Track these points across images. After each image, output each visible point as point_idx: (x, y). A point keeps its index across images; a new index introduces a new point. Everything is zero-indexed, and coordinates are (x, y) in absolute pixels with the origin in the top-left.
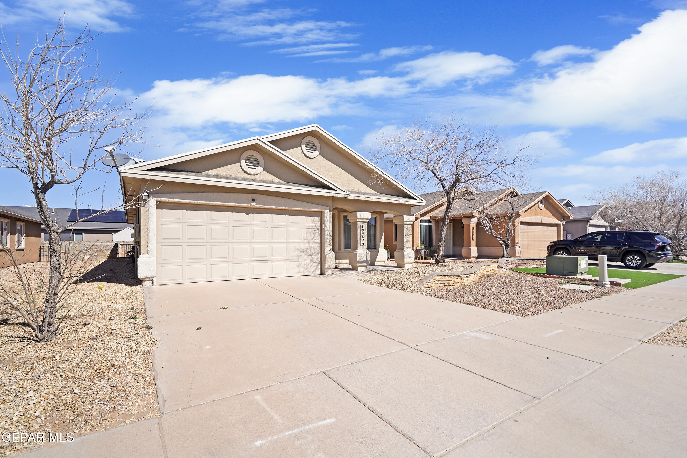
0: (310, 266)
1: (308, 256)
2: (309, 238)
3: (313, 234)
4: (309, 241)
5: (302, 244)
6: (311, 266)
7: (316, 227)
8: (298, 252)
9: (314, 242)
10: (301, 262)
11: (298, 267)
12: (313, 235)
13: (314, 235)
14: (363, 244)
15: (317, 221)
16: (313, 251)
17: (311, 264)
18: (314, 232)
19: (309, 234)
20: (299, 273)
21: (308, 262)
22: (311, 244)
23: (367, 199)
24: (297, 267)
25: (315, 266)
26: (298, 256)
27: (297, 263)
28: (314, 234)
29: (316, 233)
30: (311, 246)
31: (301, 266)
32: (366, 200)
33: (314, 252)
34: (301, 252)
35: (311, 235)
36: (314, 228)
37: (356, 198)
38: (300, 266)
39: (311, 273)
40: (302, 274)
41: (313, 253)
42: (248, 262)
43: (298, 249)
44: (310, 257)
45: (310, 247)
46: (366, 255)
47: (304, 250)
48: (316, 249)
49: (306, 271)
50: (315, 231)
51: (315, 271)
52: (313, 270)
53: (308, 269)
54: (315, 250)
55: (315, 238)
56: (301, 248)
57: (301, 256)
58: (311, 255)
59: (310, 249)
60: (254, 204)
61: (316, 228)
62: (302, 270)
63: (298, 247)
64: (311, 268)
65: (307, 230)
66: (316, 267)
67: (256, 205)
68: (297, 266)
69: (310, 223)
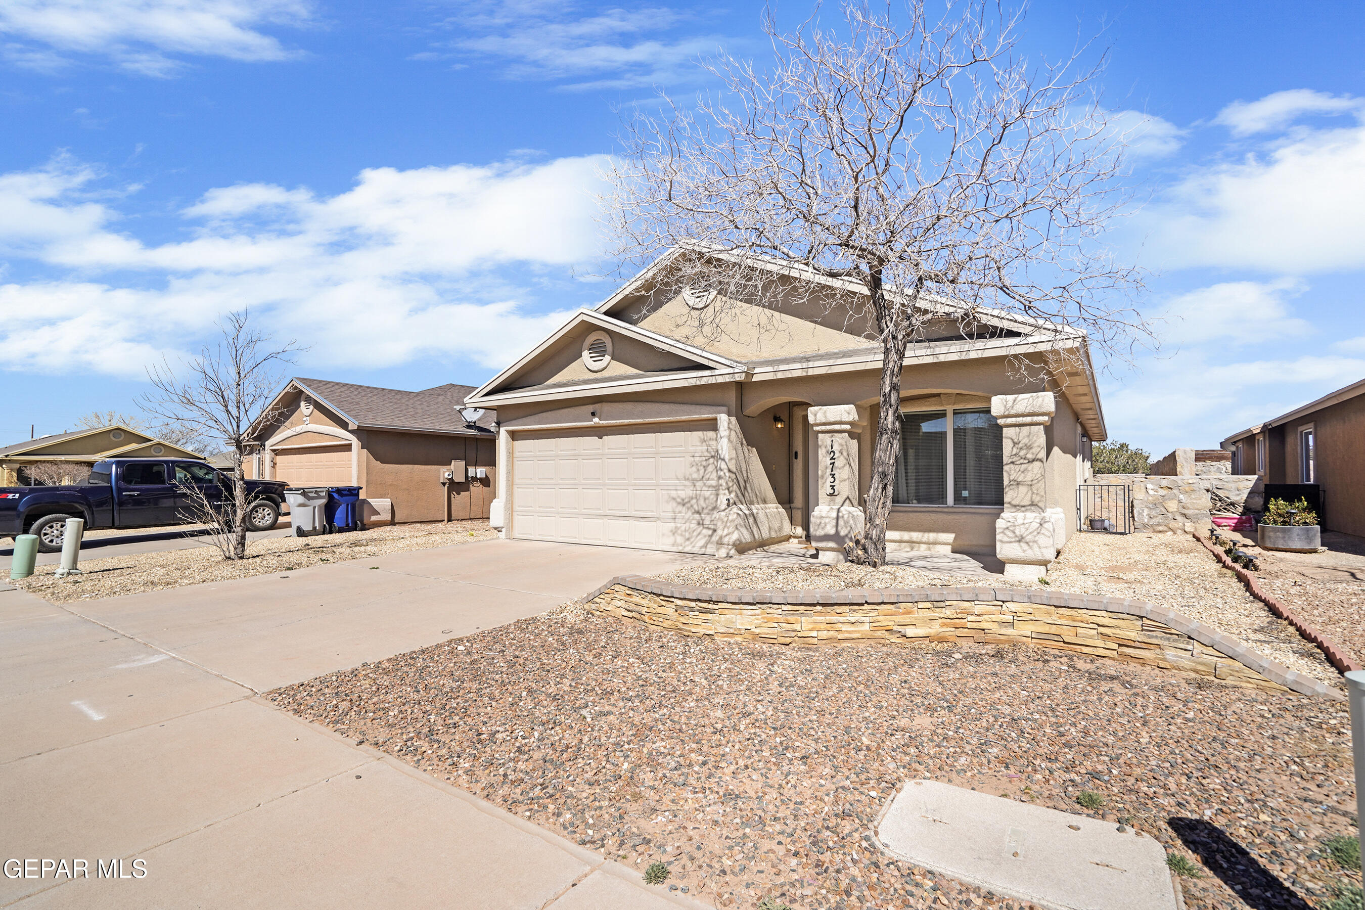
0: (695, 534)
1: (693, 514)
2: (695, 476)
3: (702, 467)
4: (694, 482)
5: (682, 488)
6: (699, 534)
7: (710, 452)
8: (675, 504)
9: (705, 484)
10: (679, 525)
11: (674, 534)
12: (703, 470)
13: (705, 470)
14: (832, 491)
15: (710, 439)
16: (702, 502)
17: (699, 530)
18: (704, 463)
19: (694, 469)
20: (673, 545)
21: (693, 525)
22: (699, 488)
23: (811, 372)
24: (671, 534)
25: (705, 536)
26: (674, 512)
27: (673, 525)
28: (704, 467)
29: (709, 465)
30: (698, 492)
31: (679, 532)
32: (809, 374)
33: (704, 506)
34: (679, 503)
35: (698, 470)
36: (706, 454)
37: (780, 376)
38: (676, 532)
39: (695, 550)
40: (680, 548)
41: (703, 508)
42: (602, 517)
43: (674, 499)
44: (697, 516)
45: (696, 495)
46: (835, 521)
47: (686, 500)
48: (708, 498)
49: (687, 543)
50: (708, 462)
51: (705, 546)
52: (702, 542)
53: (692, 540)
54: (707, 501)
55: (707, 477)
56: (679, 497)
57: (680, 512)
58: (698, 512)
59: (697, 501)
60: (596, 420)
61: (708, 455)
62: (680, 540)
63: (674, 494)
64: (699, 538)
65: (692, 459)
66: (707, 538)
67: (601, 422)
68: (672, 531)
69: (697, 446)
